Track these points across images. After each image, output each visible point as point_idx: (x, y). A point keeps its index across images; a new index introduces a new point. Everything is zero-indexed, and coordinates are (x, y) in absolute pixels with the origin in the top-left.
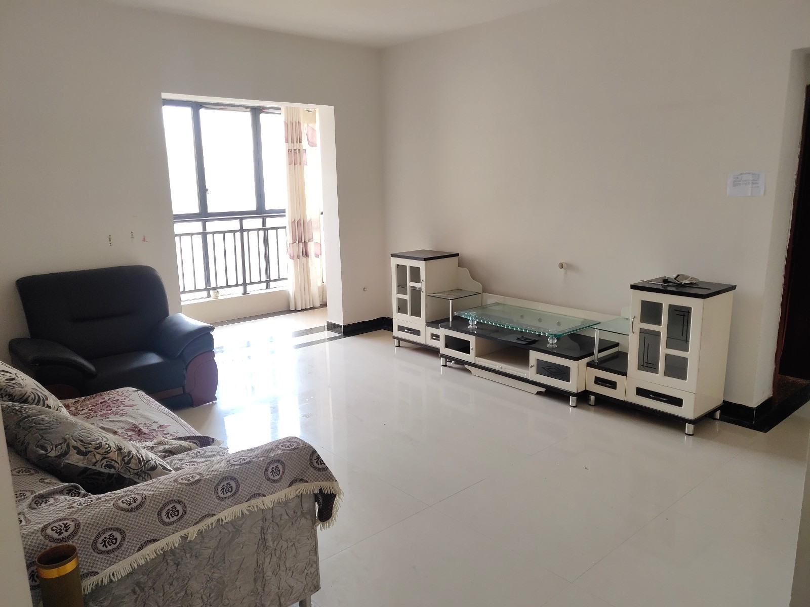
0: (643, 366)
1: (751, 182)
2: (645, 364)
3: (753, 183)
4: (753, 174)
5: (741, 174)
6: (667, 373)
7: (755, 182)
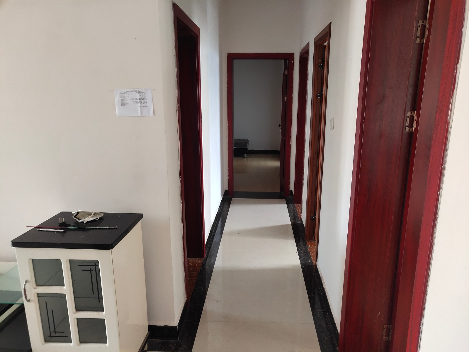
0: (51, 336)
1: (139, 101)
2: (53, 334)
3: (141, 102)
4: (140, 92)
5: (128, 92)
6: (83, 340)
7: (142, 101)
